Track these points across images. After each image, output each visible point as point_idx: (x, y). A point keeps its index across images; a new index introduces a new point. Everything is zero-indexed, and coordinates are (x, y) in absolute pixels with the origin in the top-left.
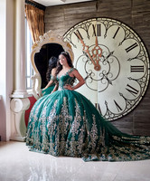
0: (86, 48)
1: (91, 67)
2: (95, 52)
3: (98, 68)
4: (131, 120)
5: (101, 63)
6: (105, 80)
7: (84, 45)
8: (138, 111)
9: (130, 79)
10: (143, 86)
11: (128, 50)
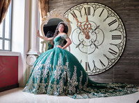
0: (79, 24)
1: (83, 36)
2: (86, 26)
3: (88, 37)
4: (112, 73)
5: (90, 34)
6: (93, 46)
7: (78, 22)
8: (117, 66)
9: (111, 44)
10: (120, 49)
11: (110, 24)
